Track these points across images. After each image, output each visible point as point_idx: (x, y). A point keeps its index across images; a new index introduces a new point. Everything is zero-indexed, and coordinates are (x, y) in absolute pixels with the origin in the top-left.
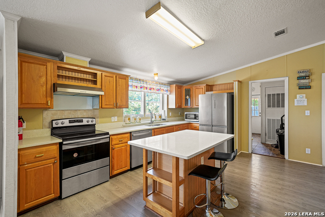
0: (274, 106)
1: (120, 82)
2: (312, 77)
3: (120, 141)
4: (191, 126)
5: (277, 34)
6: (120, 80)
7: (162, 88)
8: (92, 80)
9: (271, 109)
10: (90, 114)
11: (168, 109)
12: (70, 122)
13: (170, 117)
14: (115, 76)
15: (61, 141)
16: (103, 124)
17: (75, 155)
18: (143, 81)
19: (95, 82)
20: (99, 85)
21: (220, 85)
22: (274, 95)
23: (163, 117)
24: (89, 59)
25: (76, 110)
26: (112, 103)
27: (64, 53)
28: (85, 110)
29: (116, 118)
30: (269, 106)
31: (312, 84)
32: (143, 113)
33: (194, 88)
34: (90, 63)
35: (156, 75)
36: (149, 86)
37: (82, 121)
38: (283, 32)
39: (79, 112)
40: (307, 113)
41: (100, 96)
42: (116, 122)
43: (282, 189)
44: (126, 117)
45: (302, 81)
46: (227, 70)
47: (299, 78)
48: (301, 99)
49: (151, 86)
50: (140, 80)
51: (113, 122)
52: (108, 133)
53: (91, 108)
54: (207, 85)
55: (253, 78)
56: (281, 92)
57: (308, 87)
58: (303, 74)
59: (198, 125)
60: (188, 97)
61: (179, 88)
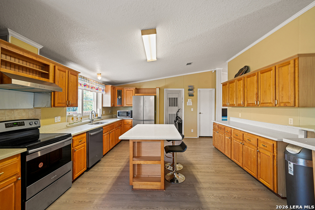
0: (172, 106)
1: (72, 78)
2: (194, 90)
3: (79, 142)
4: (124, 122)
5: (187, 64)
6: (72, 76)
7: (100, 88)
8: (39, 72)
9: (171, 107)
10: (30, 115)
11: (103, 107)
12: (7, 126)
13: (104, 115)
14: (67, 71)
15: (25, 150)
16: (47, 127)
17: (41, 165)
18: (86, 79)
19: (46, 76)
20: (51, 80)
21: (144, 89)
22: (172, 98)
23: (99, 116)
24: (41, 47)
25: (12, 110)
26: (64, 101)
27: (10, 31)
28: (24, 109)
29: (59, 118)
30: (170, 106)
31: (194, 94)
32: (81, 112)
33: (125, 90)
34: (41, 51)
35: (99, 75)
36: (91, 85)
37: (23, 124)
38: (190, 64)
39: (16, 113)
40: (192, 109)
41: (53, 93)
42: (59, 122)
43: (192, 152)
44: (69, 116)
45: (191, 92)
47: (189, 90)
48: (190, 102)
49: (92, 85)
50: (84, 77)
51: (57, 123)
52: (70, 135)
53: (32, 107)
54: (136, 88)
55: (166, 87)
56: (175, 97)
57: (193, 96)
58: (191, 88)
59: (131, 121)
60: (120, 97)
61: (113, 89)
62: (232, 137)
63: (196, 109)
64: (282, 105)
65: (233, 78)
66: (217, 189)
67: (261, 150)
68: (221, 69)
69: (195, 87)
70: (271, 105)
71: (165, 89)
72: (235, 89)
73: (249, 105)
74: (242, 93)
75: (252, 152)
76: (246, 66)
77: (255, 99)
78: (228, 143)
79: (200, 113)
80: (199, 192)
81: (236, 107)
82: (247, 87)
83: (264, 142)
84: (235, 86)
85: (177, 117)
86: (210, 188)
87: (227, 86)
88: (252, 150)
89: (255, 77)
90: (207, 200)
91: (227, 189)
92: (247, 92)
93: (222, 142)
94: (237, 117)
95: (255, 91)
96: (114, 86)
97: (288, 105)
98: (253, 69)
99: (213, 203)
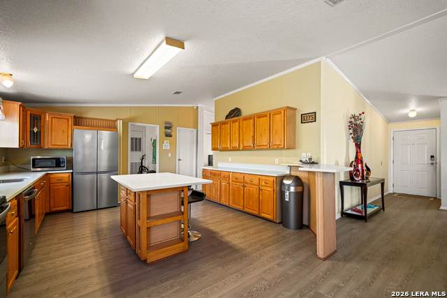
2: (173, 128)
5: (175, 93)
22: (133, 139)
30: (132, 150)
31: (173, 134)
33: (48, 116)
35: (8, 77)
38: (178, 93)
40: (170, 155)
45: (168, 130)
46: (120, 103)
47: (166, 128)
48: (167, 145)
54: (75, 116)
55: (133, 120)
56: (138, 137)
57: (170, 136)
58: (168, 125)
59: (67, 175)
60: (35, 130)
61: (23, 110)
62: (231, 181)
63: (174, 154)
64: (275, 147)
65: (223, 119)
66: (236, 232)
67: (263, 188)
68: (204, 106)
69: (173, 124)
70: (266, 147)
71: (130, 124)
72: (229, 131)
73: (245, 149)
74: (237, 135)
75: (254, 191)
76: (237, 108)
77: (251, 141)
78: (226, 189)
79: (179, 160)
80: (222, 240)
81: (230, 150)
82: (242, 130)
83: (265, 180)
84: (229, 128)
85: (142, 166)
86: (229, 234)
87: (219, 127)
88: (254, 190)
89: (252, 121)
90: (235, 243)
91: (243, 230)
92: (243, 135)
93: (216, 190)
94: (228, 162)
95: (252, 134)
96: (25, 105)
97: (280, 147)
98: (245, 113)
99: (241, 243)
